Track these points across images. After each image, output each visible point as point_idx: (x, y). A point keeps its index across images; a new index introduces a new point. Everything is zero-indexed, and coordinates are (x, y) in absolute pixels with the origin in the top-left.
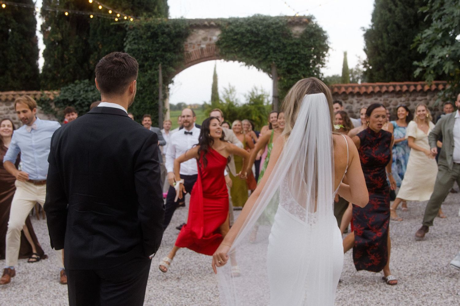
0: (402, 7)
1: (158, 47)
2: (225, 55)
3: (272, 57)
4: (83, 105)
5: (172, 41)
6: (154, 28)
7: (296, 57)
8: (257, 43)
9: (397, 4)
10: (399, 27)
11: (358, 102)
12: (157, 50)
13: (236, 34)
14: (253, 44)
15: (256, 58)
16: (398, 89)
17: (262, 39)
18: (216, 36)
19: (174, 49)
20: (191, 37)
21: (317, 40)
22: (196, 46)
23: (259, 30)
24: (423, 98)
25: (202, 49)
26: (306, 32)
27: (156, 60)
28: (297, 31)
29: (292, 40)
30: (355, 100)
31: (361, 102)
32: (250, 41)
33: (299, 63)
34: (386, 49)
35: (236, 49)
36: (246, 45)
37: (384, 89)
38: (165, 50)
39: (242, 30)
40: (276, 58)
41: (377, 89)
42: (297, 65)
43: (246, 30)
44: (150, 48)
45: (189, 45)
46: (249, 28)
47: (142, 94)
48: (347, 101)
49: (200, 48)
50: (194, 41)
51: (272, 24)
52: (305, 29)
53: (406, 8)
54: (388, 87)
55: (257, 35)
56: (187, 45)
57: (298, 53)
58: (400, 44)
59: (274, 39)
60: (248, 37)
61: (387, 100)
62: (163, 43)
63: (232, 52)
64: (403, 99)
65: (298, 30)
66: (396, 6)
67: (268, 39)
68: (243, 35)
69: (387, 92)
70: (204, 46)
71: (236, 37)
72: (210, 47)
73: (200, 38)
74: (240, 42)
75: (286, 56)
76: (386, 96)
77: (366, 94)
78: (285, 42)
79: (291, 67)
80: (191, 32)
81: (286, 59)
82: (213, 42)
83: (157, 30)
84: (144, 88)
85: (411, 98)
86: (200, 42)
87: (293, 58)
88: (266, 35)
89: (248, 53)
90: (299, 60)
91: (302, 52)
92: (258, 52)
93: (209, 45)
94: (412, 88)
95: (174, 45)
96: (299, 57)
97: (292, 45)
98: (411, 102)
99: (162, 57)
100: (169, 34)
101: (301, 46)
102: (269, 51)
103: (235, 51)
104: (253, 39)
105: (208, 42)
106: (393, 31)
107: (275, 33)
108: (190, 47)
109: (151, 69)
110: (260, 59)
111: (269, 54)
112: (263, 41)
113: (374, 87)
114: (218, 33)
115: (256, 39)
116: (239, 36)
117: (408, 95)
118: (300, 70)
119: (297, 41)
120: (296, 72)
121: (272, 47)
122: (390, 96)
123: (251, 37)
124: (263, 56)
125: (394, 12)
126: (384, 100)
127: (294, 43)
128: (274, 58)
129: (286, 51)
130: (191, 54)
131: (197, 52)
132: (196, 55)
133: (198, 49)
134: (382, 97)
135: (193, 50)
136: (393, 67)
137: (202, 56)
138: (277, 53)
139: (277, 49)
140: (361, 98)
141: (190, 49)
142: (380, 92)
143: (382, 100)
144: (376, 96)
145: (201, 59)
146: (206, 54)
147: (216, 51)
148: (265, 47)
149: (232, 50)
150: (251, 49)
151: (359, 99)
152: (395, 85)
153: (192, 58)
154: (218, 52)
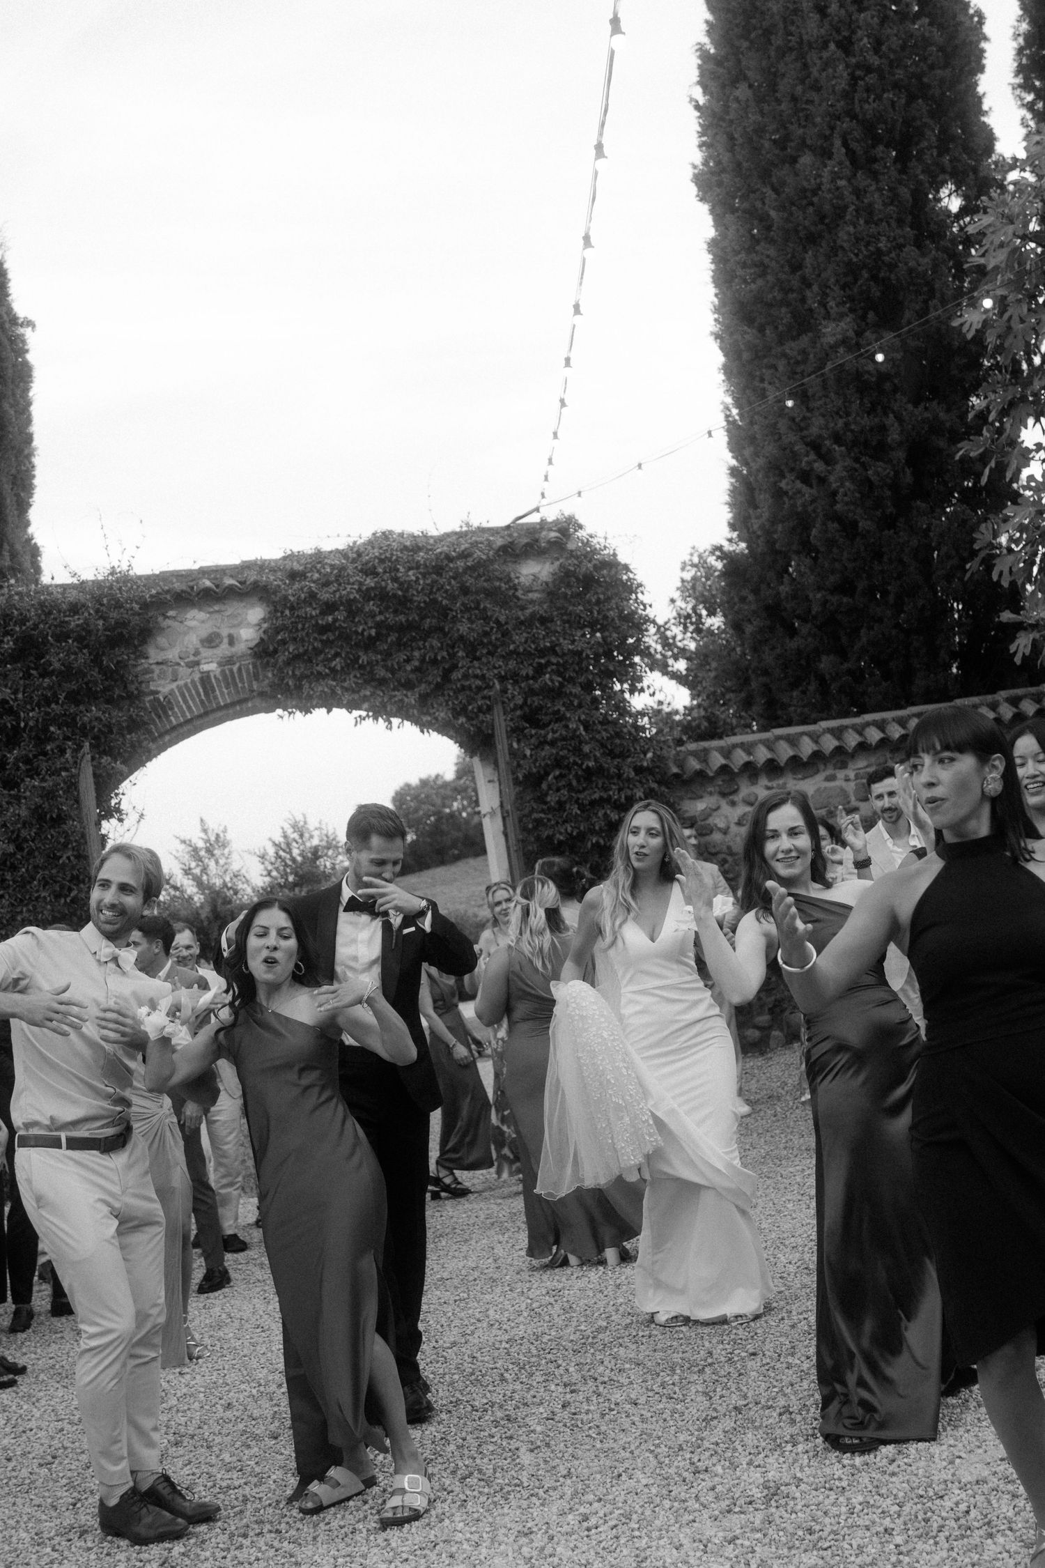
0: (848, 462)
1: (50, 688)
2: (299, 687)
3: (466, 676)
5: (97, 661)
6: (23, 621)
7: (549, 663)
8: (408, 634)
9: (829, 451)
10: (849, 528)
12: (48, 702)
13: (330, 607)
14: (393, 637)
15: (408, 685)
16: (895, 731)
17: (423, 618)
18: (249, 625)
19: (106, 689)
20: (161, 640)
21: (608, 599)
22: (183, 671)
23: (405, 586)
25: (205, 679)
26: (565, 576)
27: (50, 739)
28: (536, 578)
29: (523, 608)
32: (378, 625)
33: (563, 685)
34: (816, 609)
35: (337, 663)
36: (369, 644)
37: (852, 740)
38: (73, 698)
39: (350, 591)
40: (483, 677)
41: (829, 743)
42: (555, 693)
43: (359, 590)
44: (20, 696)
45: (157, 669)
46: (370, 582)
47: (14, 868)
48: (737, 798)
49: (197, 677)
50: (172, 655)
51: (449, 559)
52: (557, 563)
53: (863, 465)
54: (861, 730)
55: (402, 603)
56: (148, 671)
57: (552, 650)
58: (861, 585)
59: (467, 609)
60: (372, 615)
62: (68, 673)
63: (320, 676)
65: (535, 572)
66: (827, 459)
67: (444, 612)
68: (352, 609)
69: (862, 748)
70: (211, 667)
71: (330, 619)
72: (235, 668)
73: (192, 640)
74: (345, 637)
75: (512, 664)
76: (860, 763)
77: (796, 764)
78: (502, 619)
79: (536, 701)
80: (160, 619)
81: (515, 677)
82: (241, 648)
83: (36, 626)
84: (19, 848)
86: (197, 653)
87: (540, 670)
88: (434, 601)
89: (381, 673)
90: (560, 674)
91: (567, 645)
92: (415, 663)
93: (229, 661)
95: (107, 673)
96: (558, 664)
97: (527, 624)
99: (69, 721)
100: (83, 637)
101: (558, 625)
102: (452, 656)
103: (333, 670)
104: (391, 618)
105: (224, 649)
106: (831, 543)
107: (465, 591)
108: (162, 675)
109: (33, 772)
110: (423, 688)
111: (455, 667)
112: (427, 623)
113: (815, 738)
114: (256, 613)
115: (402, 618)
116: (341, 615)
118: (569, 706)
119: (542, 610)
120: (559, 717)
121: (461, 638)
123: (380, 613)
124: (435, 676)
125: (822, 480)
126: (857, 776)
127: (533, 615)
128: (476, 677)
129: (512, 647)
130: (169, 702)
131: (189, 691)
132: (185, 701)
133: (193, 681)
134: (851, 765)
135: (174, 686)
136: (846, 666)
137: (210, 702)
138: (484, 660)
139: (482, 643)
140: (781, 782)
141: (162, 682)
142: (839, 750)
143: (852, 775)
144: (830, 766)
145: (206, 714)
146: (222, 693)
147: (257, 679)
148: (436, 643)
149: (320, 668)
150: (388, 655)
151: (774, 784)
152: (884, 721)
153: (175, 714)
154: (267, 682)
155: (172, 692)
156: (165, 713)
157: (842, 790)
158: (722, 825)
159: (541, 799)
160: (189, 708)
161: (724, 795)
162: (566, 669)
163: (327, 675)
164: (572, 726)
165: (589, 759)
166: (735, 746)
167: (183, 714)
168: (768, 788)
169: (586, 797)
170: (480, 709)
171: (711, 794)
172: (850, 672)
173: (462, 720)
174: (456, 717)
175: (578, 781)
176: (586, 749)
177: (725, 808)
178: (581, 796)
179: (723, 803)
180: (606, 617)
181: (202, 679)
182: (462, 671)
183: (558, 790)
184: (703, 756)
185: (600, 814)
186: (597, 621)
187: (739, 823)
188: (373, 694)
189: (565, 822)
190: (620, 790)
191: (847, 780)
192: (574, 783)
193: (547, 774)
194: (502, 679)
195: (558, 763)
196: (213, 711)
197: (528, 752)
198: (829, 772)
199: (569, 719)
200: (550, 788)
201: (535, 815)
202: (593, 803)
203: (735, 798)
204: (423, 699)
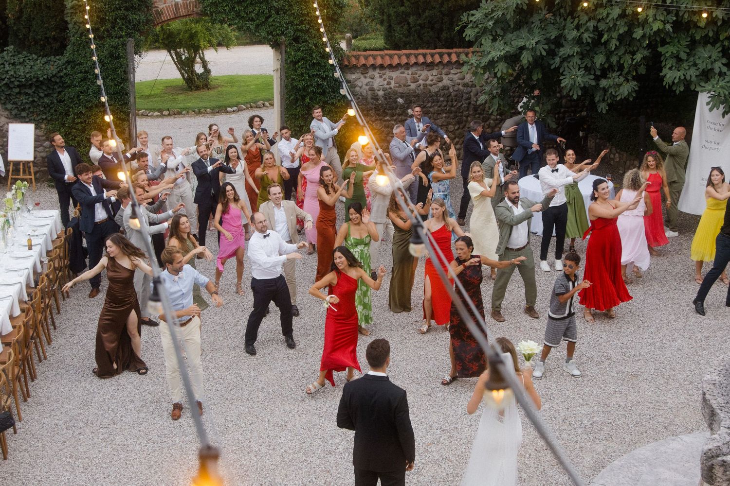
3: (274, 21)
4: (12, 86)
7: (305, 20)
11: (381, 77)
15: (253, 20)
16: (429, 60)
24: (458, 71)
30: (376, 73)
31: (385, 77)
33: (309, 29)
35: (227, 8)
37: (413, 60)
38: (127, 9)
40: (280, 22)
41: (404, 60)
49: (173, 3)
54: (416, 56)
61: (417, 74)
64: (435, 72)
69: (416, 64)
70: (179, 0)
72: (188, 2)
75: (292, 18)
76: (414, 69)
77: (390, 67)
79: (299, 34)
81: (292, 24)
85: (444, 71)
87: (301, 23)
89: (243, 14)
92: (256, 12)
94: (446, 59)
98: (444, 76)
102: (270, 12)
103: (225, 11)
109: (110, 36)
111: (270, 16)
113: (400, 57)
117: (441, 67)
121: (274, 7)
122: (419, 68)
124: (262, 18)
126: (412, 74)
128: (278, 22)
129: (293, 12)
130: (162, 12)
131: (170, 8)
132: (168, 13)
133: (172, 5)
134: (410, 69)
135: (164, 6)
136: (419, 22)
137: (177, 13)
138: (282, 16)
139: (281, 9)
140: (384, 72)
141: (160, 3)
142: (407, 63)
143: (410, 74)
144: (403, 69)
145: (176, 18)
146: (182, 11)
147: (196, 7)
148: (265, 7)
149: (220, 9)
150: (247, 7)
151: (381, 72)
152: (426, 53)
153: (164, 17)
154: (199, 9)
155: (163, 8)
156: (160, 15)
157: (406, 77)
158: (360, 85)
159: (296, 70)
160: (169, 15)
161: (362, 74)
162: (311, 22)
163: (222, 12)
164: (310, 46)
165: (315, 59)
166: (370, 56)
167: (167, 17)
168: (379, 73)
169: (311, 72)
170: (277, 34)
171: (358, 73)
172: (420, 25)
173: (270, 37)
174: (268, 35)
175: (309, 66)
176: (314, 55)
177: (362, 79)
178: (310, 72)
179: (362, 76)
180: (329, 4)
181: (175, 5)
182: (272, 19)
183: (302, 68)
184: (357, 58)
185: (316, 79)
186: (325, 5)
187: (366, 85)
188: (239, 22)
189: (303, 80)
190: (324, 72)
191: (408, 74)
192: (308, 67)
193: (299, 62)
194: (286, 24)
195: (303, 59)
196: (178, 17)
197: (293, 54)
198: (403, 70)
199: (310, 43)
200: (299, 67)
201: (292, 76)
202: (313, 75)
203: (366, 75)
204: (257, 26)
